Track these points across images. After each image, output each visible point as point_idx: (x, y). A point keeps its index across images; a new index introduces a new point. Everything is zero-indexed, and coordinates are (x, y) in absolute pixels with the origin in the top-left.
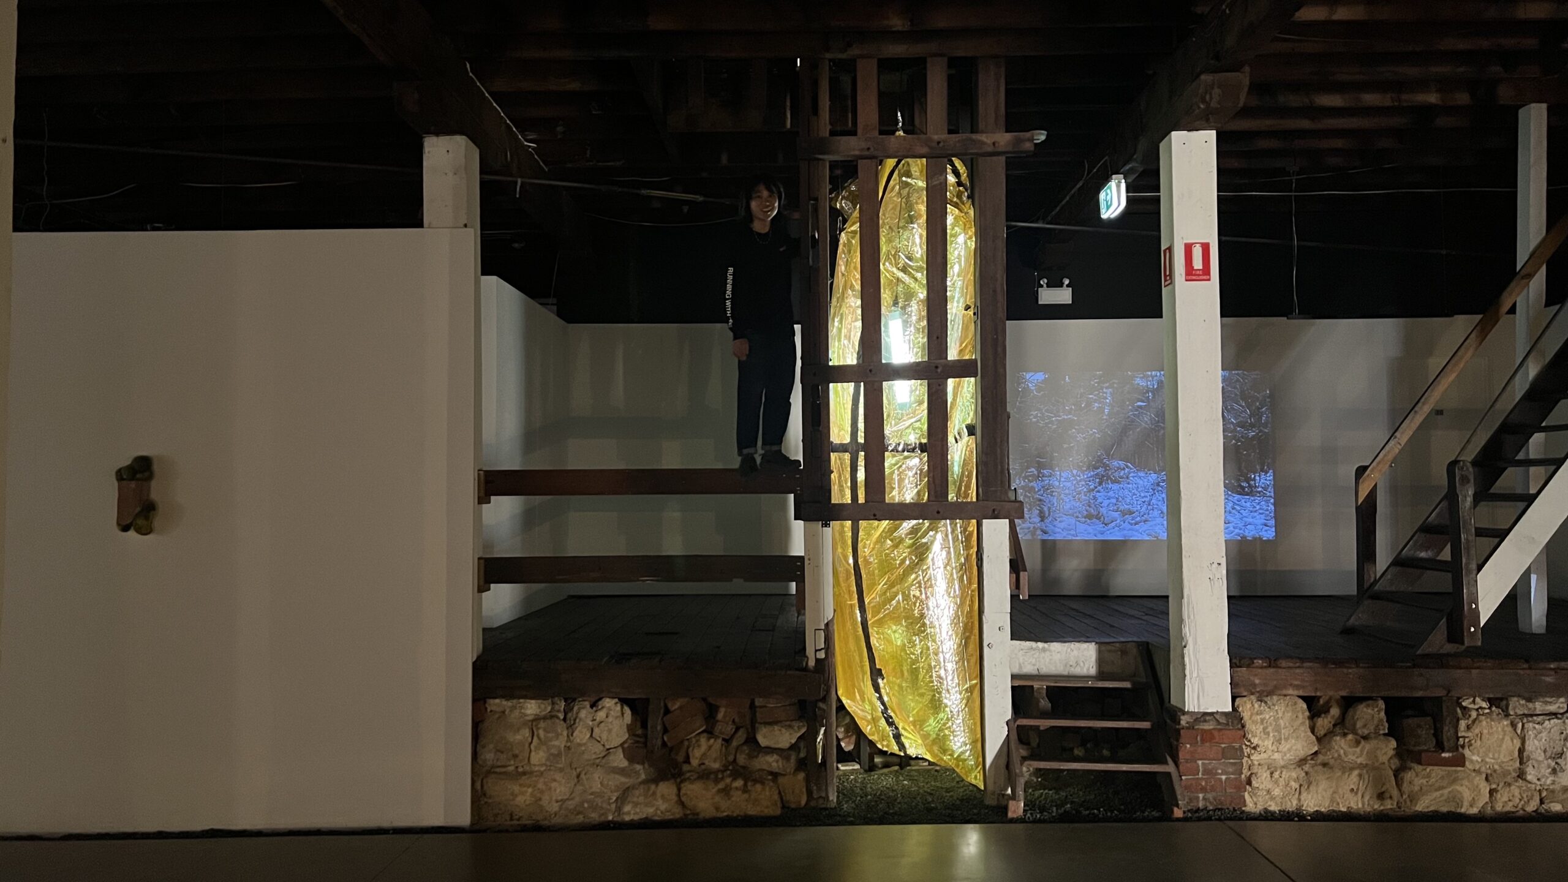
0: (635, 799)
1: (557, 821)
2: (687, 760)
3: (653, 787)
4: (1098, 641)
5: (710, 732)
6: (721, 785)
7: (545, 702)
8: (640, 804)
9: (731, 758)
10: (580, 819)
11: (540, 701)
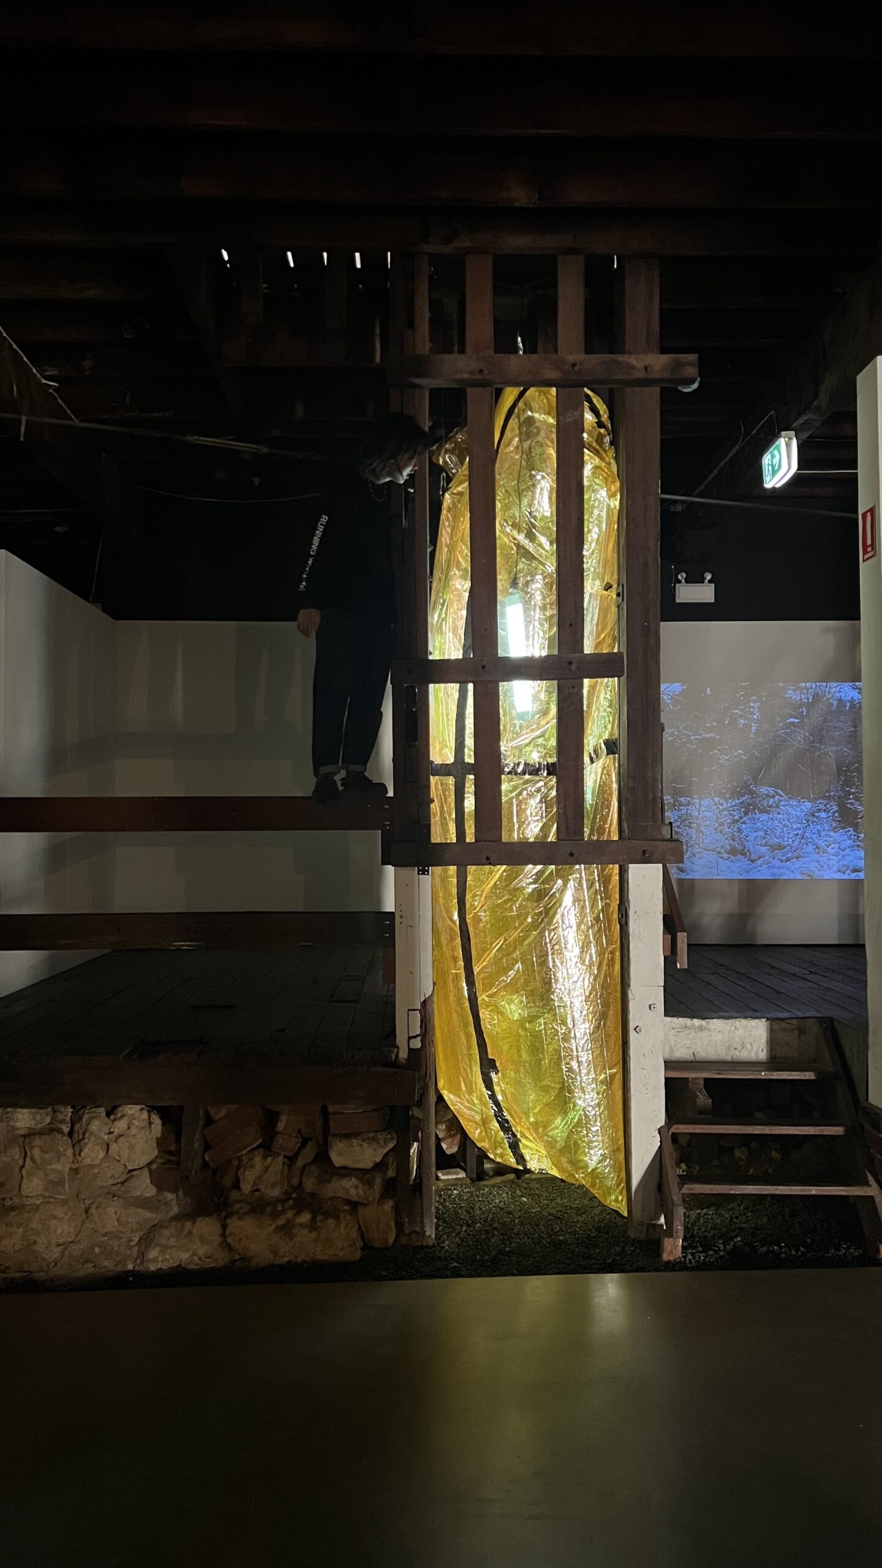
0: (163, 1242)
1: (57, 1271)
2: (236, 1185)
3: (188, 1224)
4: (769, 1016)
5: (267, 1147)
6: (281, 1221)
7: (41, 1111)
8: (171, 1247)
9: (295, 1182)
10: (89, 1269)
11: (33, 1110)
